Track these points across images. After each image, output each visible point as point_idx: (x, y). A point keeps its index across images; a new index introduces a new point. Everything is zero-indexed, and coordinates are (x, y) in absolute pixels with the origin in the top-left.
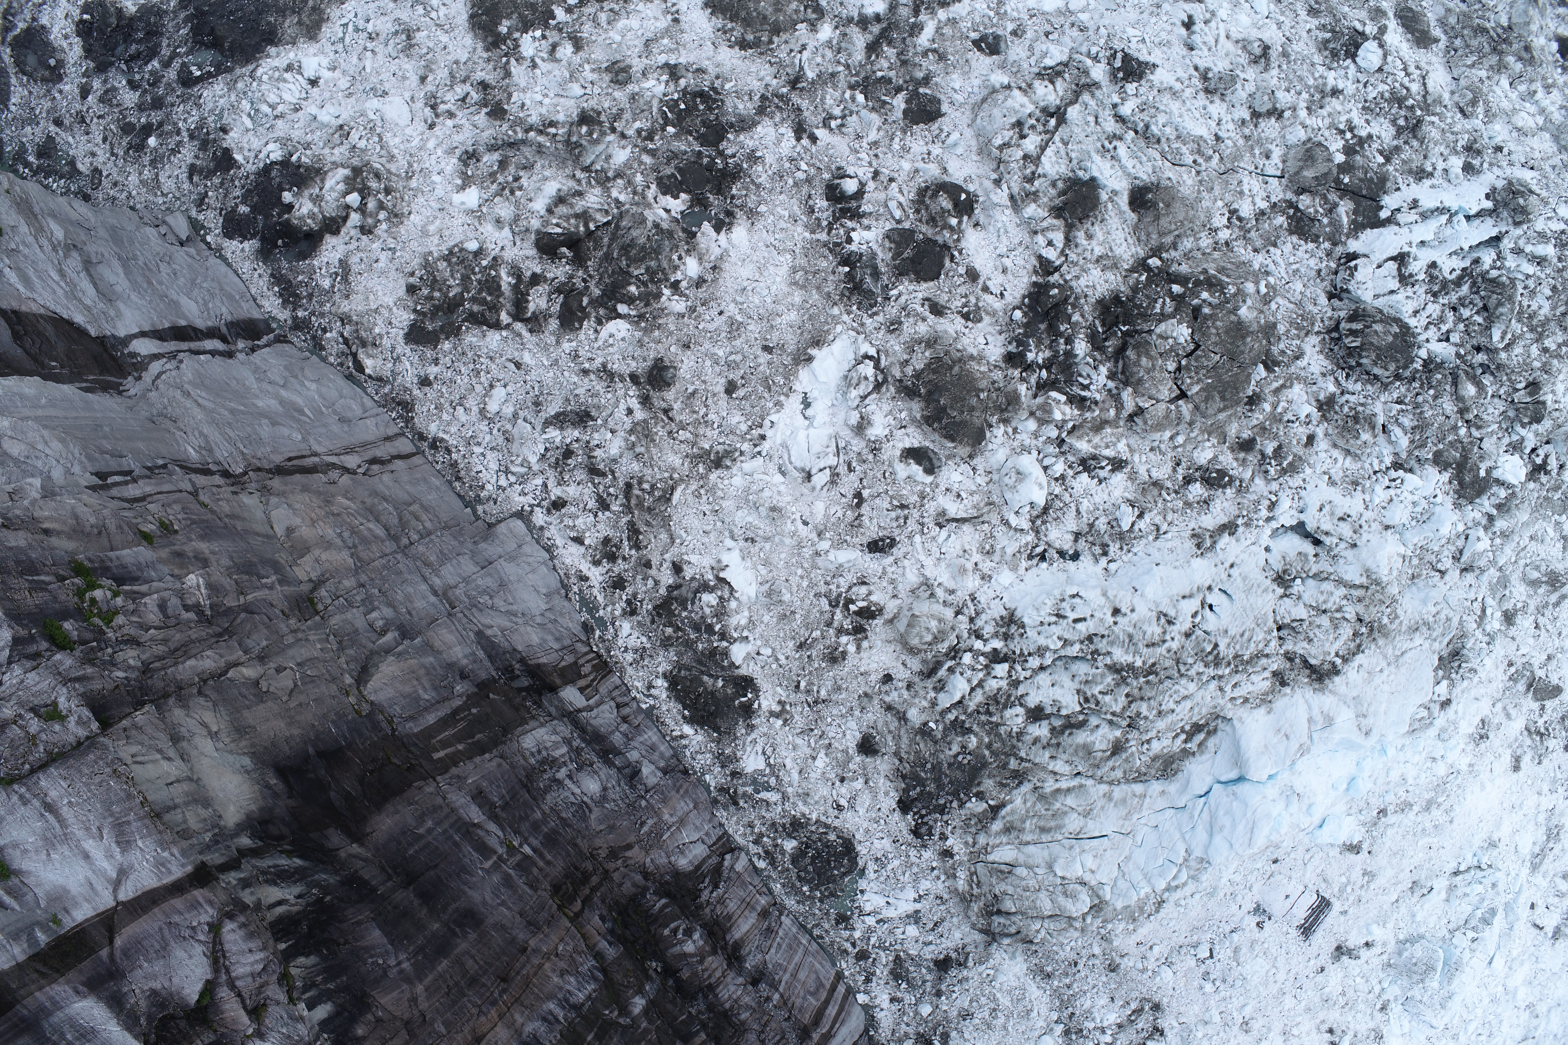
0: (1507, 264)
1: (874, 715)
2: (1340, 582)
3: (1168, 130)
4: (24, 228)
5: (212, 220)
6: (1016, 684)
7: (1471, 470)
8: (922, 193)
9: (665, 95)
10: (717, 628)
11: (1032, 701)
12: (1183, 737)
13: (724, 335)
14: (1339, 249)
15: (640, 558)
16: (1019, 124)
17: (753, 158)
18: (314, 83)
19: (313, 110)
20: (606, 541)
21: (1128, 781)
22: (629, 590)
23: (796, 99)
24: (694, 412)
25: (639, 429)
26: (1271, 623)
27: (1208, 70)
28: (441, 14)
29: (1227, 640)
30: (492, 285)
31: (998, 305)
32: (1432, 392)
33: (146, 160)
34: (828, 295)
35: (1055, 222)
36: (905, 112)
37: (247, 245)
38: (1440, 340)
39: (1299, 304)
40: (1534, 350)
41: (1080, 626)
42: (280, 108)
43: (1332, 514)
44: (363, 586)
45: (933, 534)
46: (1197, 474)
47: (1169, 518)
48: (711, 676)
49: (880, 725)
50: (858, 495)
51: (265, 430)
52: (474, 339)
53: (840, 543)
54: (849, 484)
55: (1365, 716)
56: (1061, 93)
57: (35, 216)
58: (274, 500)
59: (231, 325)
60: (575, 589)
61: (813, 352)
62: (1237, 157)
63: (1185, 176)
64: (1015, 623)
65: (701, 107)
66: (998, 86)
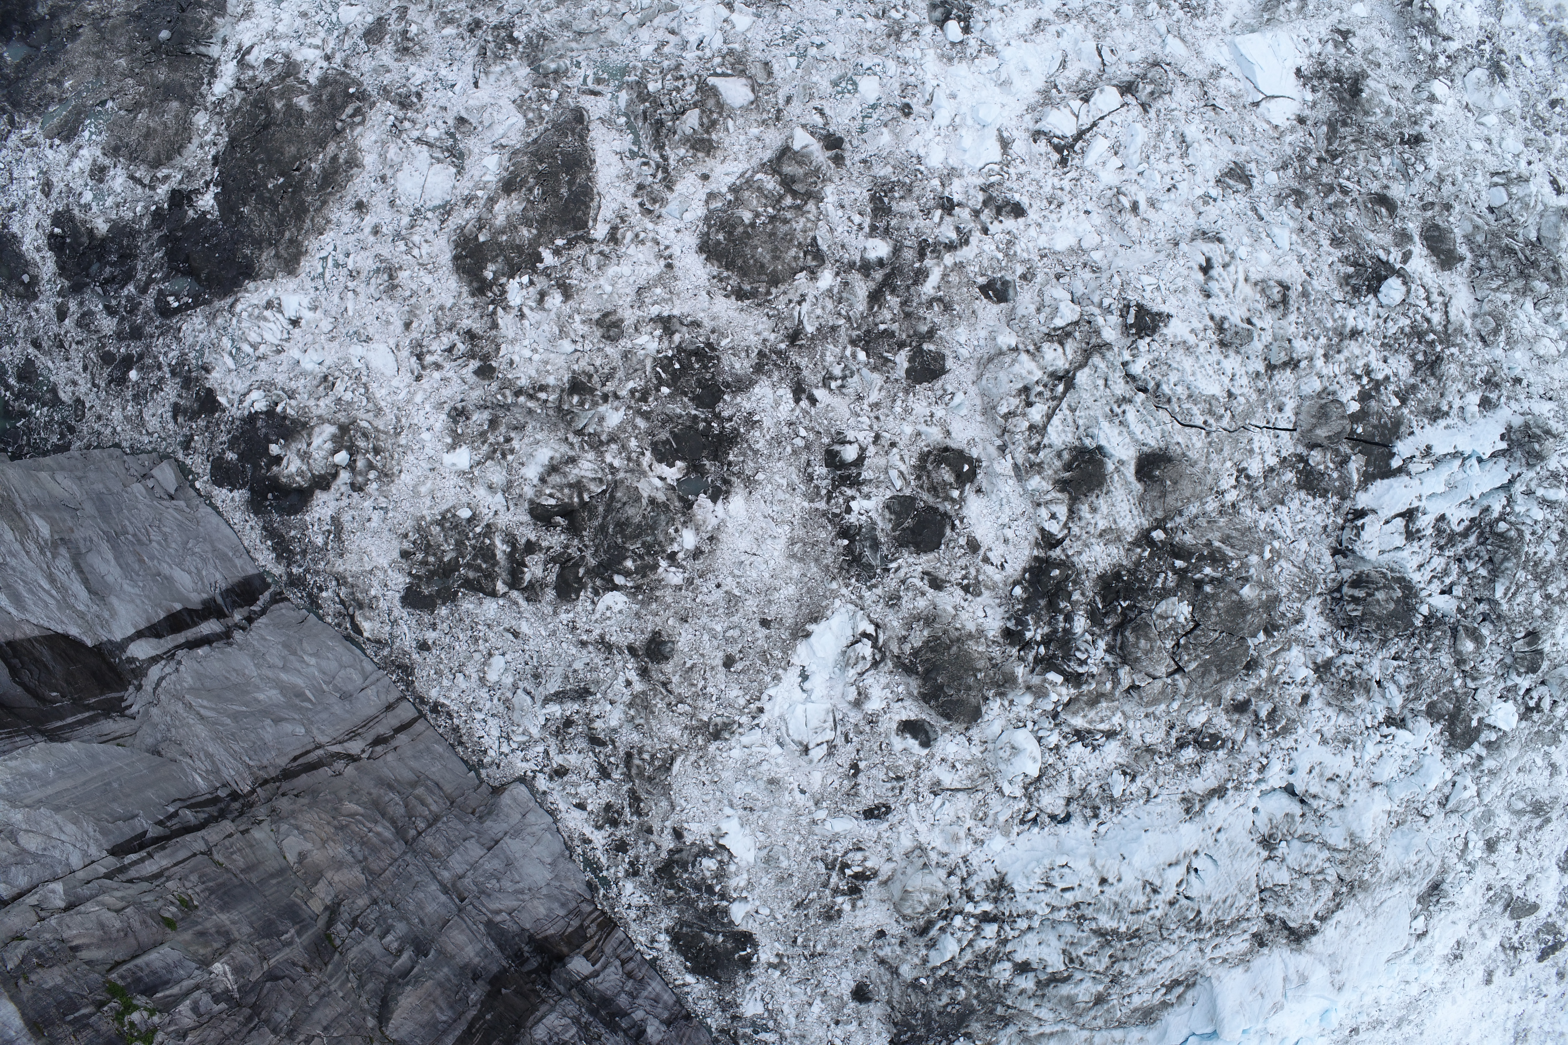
0: (1517, 509)
1: (868, 967)
2: (1324, 845)
3: (1179, 389)
4: (9, 536)
5: (198, 464)
6: (1005, 942)
7: (1464, 721)
8: (924, 457)
9: (658, 352)
10: (717, 889)
11: (1019, 957)
12: (1163, 990)
13: (721, 611)
14: (1347, 504)
15: (641, 825)
16: (1026, 389)
17: (750, 421)
18: (295, 323)
19: (295, 353)
20: (608, 807)
21: (1107, 1028)
22: (632, 853)
23: (795, 357)
24: (693, 685)
25: (638, 701)
26: (1254, 889)
27: (1224, 319)
28: (424, 252)
29: (1210, 907)
30: (488, 554)
31: (998, 577)
32: (1430, 646)
33: (129, 394)
34: (827, 566)
35: (1059, 495)
36: (908, 371)
37: (236, 494)
38: (1443, 592)
39: (1303, 567)
40: (1537, 598)
41: (1068, 895)
42: (262, 349)
43: (1322, 775)
44: (375, 902)
45: (927, 801)
46: (1191, 737)
47: (1160, 783)
48: (711, 932)
49: (873, 977)
50: (855, 766)
51: (268, 732)
52: (471, 606)
53: (836, 812)
54: (846, 754)
55: (1338, 972)
56: (1070, 357)
57: (19, 515)
58: (284, 827)
59: (227, 593)
60: (579, 850)
61: (810, 627)
62: (1249, 413)
63: (1195, 439)
64: (1005, 888)
65: (697, 366)
66: (1005, 348)
